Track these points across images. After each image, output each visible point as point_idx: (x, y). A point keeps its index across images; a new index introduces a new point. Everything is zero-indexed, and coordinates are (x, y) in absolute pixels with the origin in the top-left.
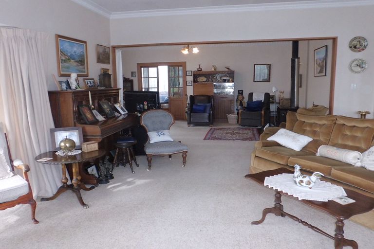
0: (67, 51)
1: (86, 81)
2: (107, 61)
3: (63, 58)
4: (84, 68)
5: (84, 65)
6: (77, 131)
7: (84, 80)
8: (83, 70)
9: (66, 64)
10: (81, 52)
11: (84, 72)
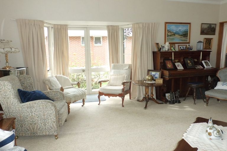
0: (173, 30)
1: (180, 46)
2: (213, 33)
3: (169, 34)
4: (187, 39)
5: (187, 37)
6: (159, 72)
7: (179, 46)
8: (186, 40)
9: (171, 37)
10: (186, 29)
11: (187, 41)
